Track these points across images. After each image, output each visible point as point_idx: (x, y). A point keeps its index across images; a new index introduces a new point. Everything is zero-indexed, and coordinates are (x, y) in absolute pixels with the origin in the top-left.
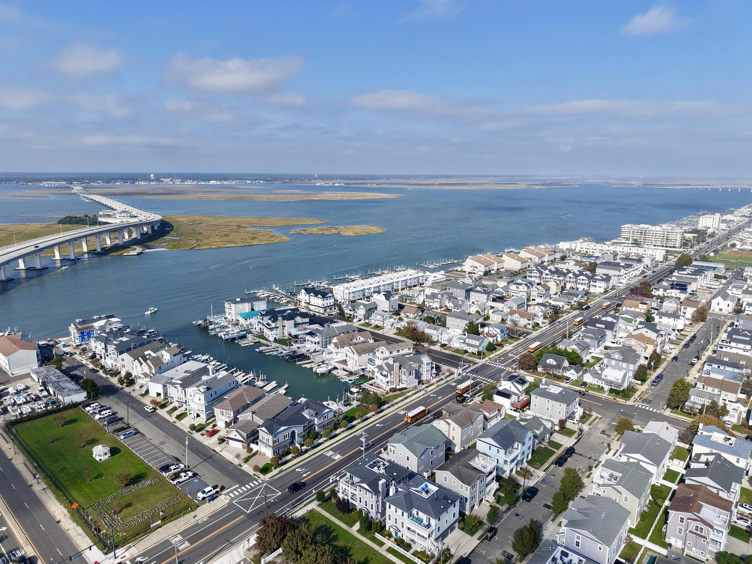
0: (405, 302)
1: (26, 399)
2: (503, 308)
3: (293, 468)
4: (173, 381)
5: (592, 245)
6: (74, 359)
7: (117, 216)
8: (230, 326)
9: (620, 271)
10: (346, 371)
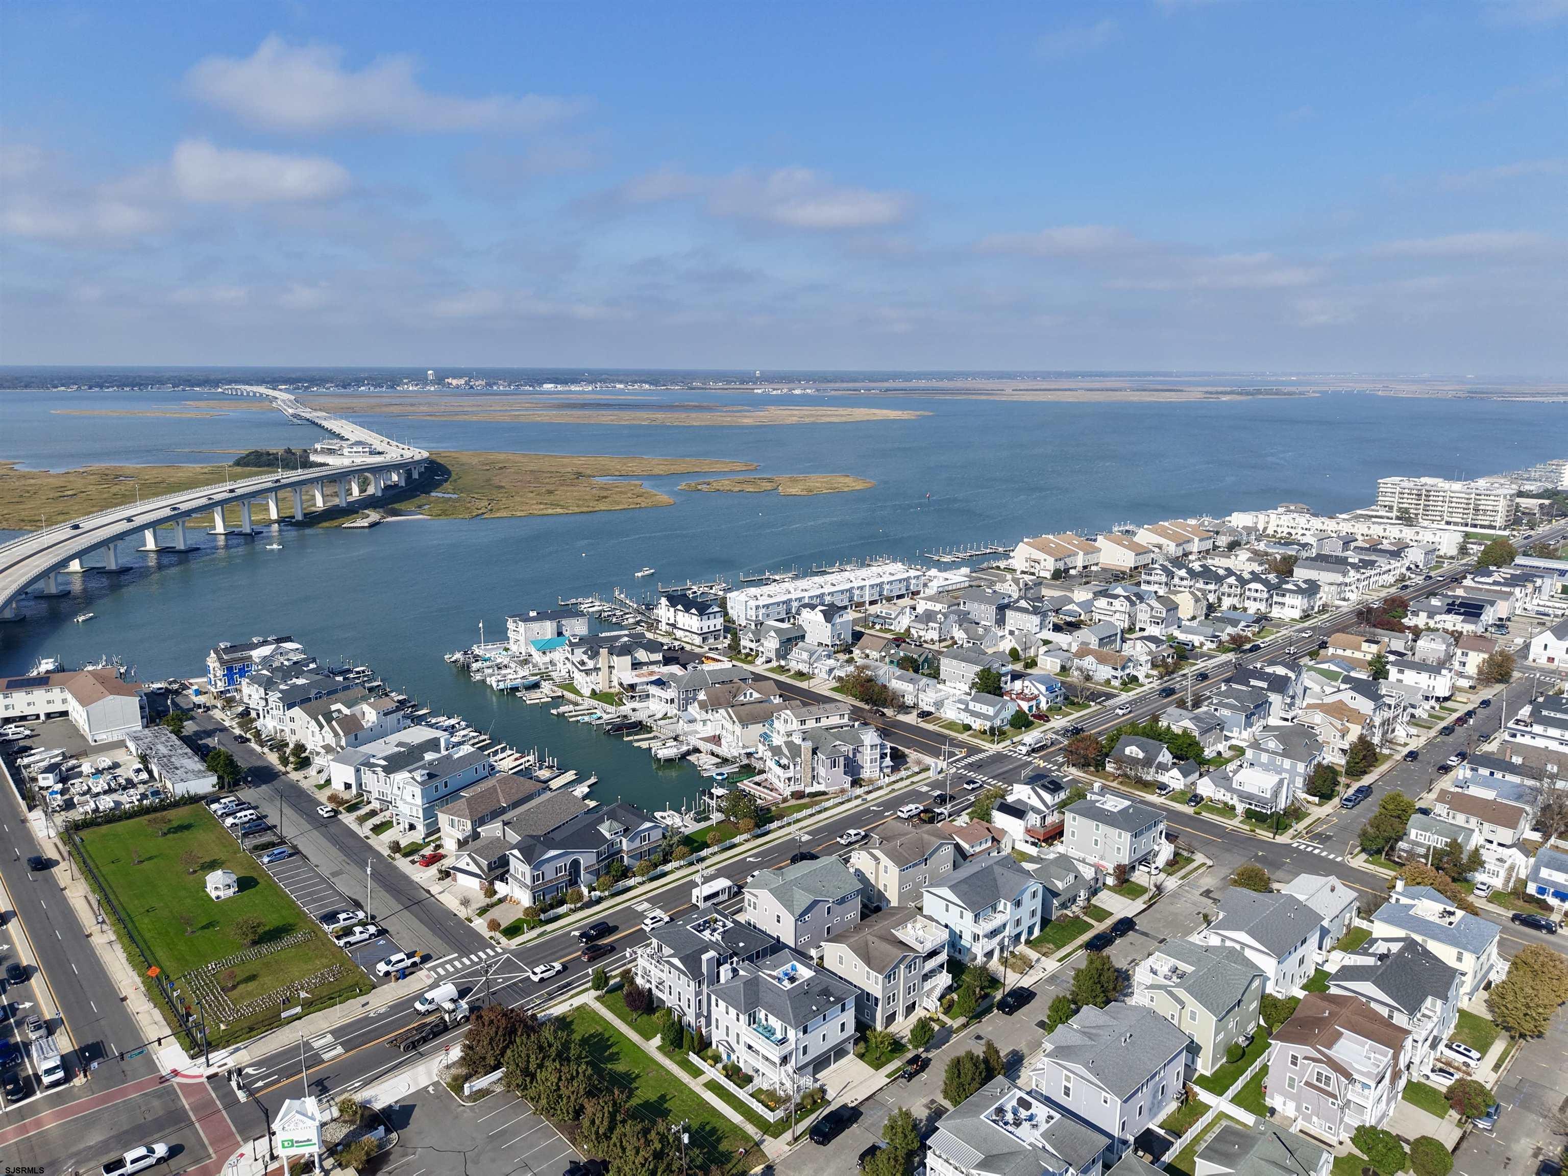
0: (873, 627)
1: (109, 784)
2: (1070, 644)
3: (568, 929)
4: (372, 760)
5: (1302, 520)
6: (211, 717)
7: (346, 451)
8: (513, 665)
9: (1345, 574)
10: (717, 756)
